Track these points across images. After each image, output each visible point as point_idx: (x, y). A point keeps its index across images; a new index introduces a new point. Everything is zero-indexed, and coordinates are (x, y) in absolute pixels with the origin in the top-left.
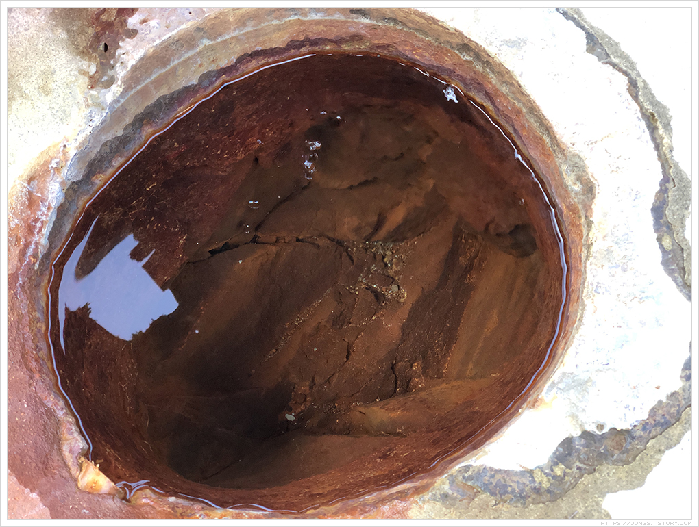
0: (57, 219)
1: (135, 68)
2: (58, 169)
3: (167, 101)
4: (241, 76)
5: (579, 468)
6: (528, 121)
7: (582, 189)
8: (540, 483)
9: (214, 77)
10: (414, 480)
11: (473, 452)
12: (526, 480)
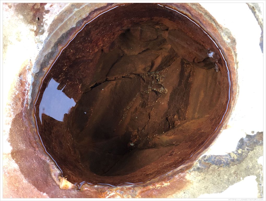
0: (33, 88)
1: (51, 25)
2: (29, 69)
3: (65, 35)
4: (92, 20)
5: (247, 149)
6: (205, 18)
7: (231, 41)
8: (234, 157)
9: (81, 22)
10: (185, 164)
11: (206, 150)
12: (228, 157)
